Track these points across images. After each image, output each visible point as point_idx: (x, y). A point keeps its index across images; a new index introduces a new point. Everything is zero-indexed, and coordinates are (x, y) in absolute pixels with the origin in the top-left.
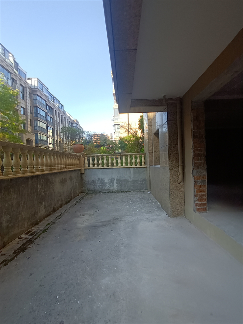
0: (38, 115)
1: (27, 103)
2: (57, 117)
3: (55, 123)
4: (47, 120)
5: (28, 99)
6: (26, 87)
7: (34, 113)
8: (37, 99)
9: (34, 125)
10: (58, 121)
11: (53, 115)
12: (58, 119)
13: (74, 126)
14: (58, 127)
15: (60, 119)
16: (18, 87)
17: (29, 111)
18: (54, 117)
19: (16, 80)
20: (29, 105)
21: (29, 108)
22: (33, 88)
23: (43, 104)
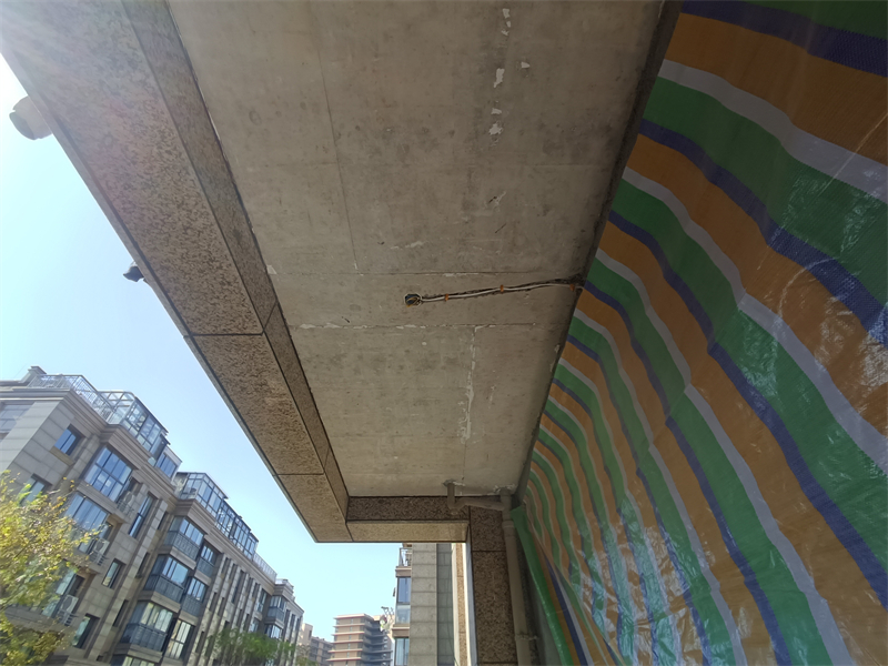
0: (159, 583)
1: (140, 544)
2: (224, 580)
3: (208, 606)
4: (185, 594)
5: (152, 532)
6: (161, 500)
7: (151, 575)
8: (177, 532)
10: (223, 594)
11: (213, 577)
12: (226, 586)
13: (273, 607)
14: (215, 616)
15: (231, 585)
16: (135, 501)
17: (133, 572)
18: (213, 582)
20: (142, 552)
21: (138, 561)
22: (183, 497)
23: (193, 544)
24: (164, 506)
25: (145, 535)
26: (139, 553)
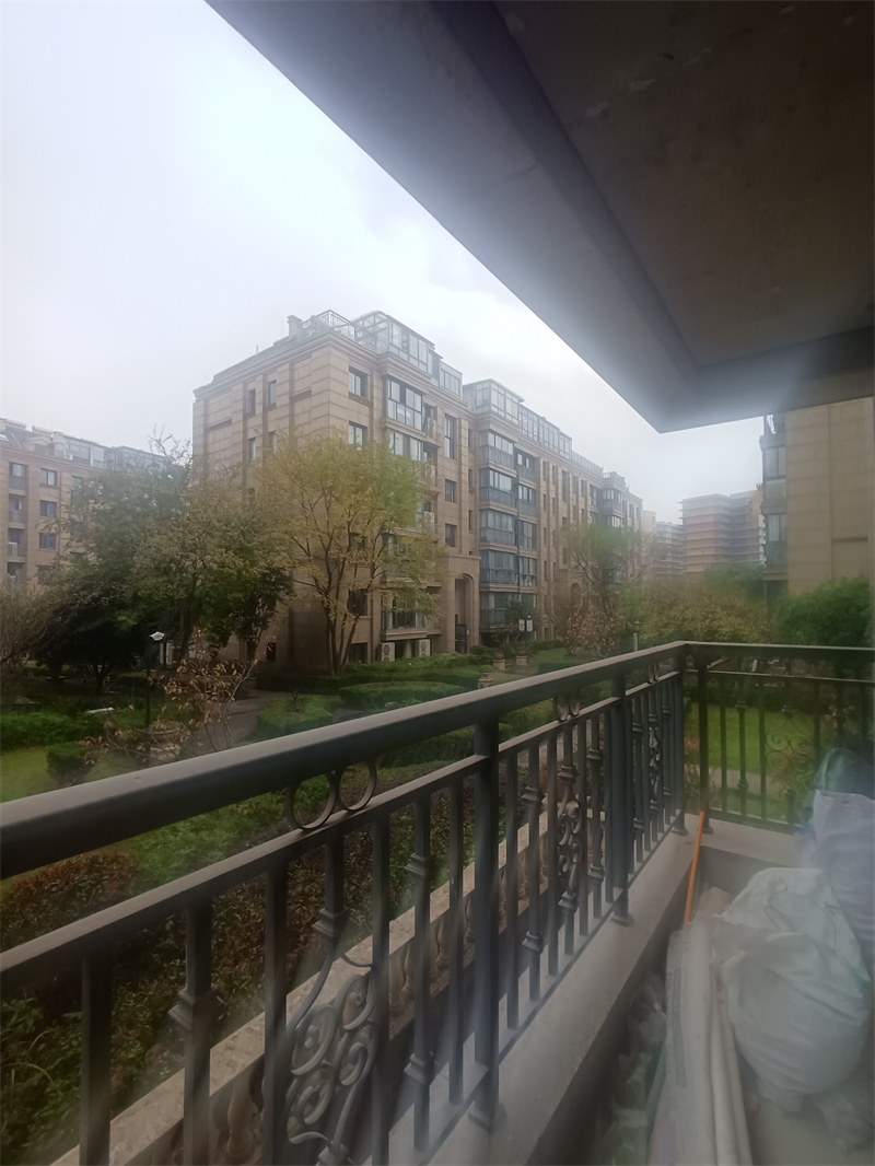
0: (491, 494)
1: (460, 464)
2: (548, 482)
3: (543, 506)
4: (517, 499)
5: (465, 451)
6: (460, 419)
7: (481, 488)
8: (488, 446)
9: (478, 527)
10: (552, 495)
11: (537, 481)
12: (552, 487)
13: (607, 500)
14: (551, 514)
15: (557, 487)
16: (438, 426)
17: (465, 487)
18: (539, 486)
19: (435, 408)
20: (465, 470)
21: (465, 477)
22: (479, 411)
23: (506, 454)
24: (465, 425)
25: (460, 454)
26: (463, 470)
